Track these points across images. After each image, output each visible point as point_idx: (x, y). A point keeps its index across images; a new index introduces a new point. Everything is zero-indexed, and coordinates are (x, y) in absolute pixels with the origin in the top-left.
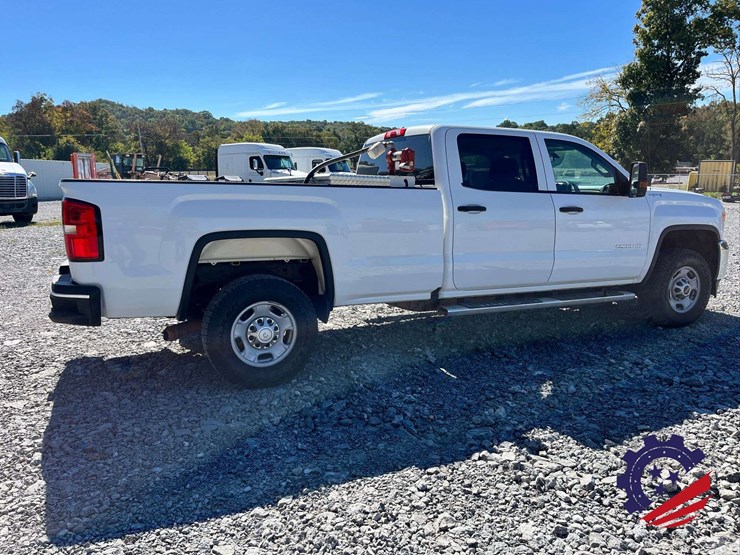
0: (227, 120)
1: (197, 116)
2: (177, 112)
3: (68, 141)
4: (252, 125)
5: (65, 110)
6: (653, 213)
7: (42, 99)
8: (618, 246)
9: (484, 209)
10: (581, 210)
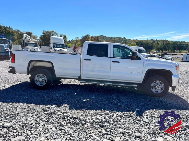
0: (130, 39)
1: (122, 39)
2: (118, 38)
4: (134, 41)
5: (92, 38)
6: (144, 65)
7: (88, 35)
8: (131, 72)
9: (91, 60)
10: (119, 62)
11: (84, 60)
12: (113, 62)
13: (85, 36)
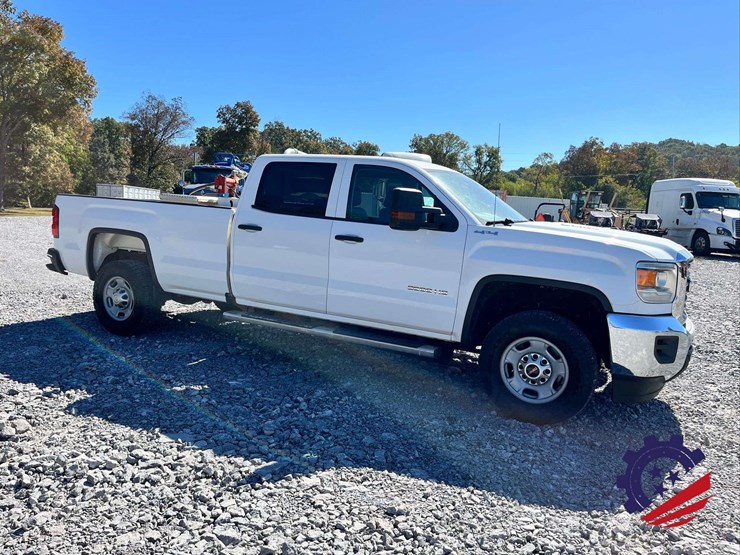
3: (606, 182)
5: (611, 151)
6: (469, 254)
7: (594, 143)
8: (411, 287)
9: (260, 229)
10: (360, 240)
11: (241, 227)
12: (338, 237)
13: (579, 145)
